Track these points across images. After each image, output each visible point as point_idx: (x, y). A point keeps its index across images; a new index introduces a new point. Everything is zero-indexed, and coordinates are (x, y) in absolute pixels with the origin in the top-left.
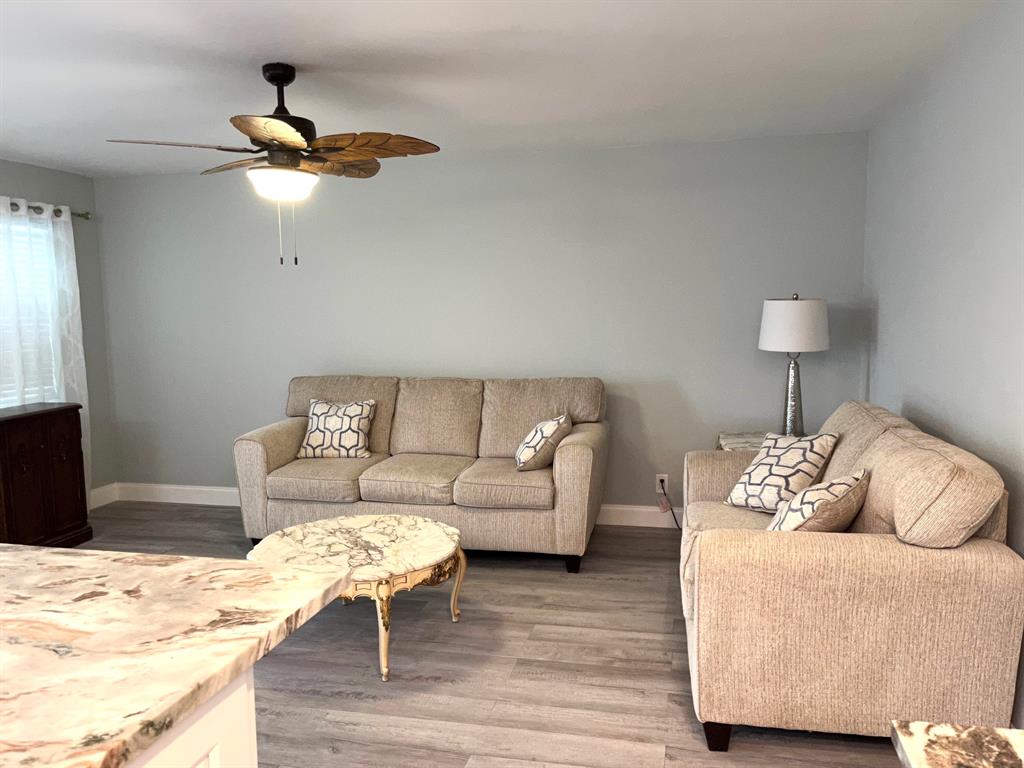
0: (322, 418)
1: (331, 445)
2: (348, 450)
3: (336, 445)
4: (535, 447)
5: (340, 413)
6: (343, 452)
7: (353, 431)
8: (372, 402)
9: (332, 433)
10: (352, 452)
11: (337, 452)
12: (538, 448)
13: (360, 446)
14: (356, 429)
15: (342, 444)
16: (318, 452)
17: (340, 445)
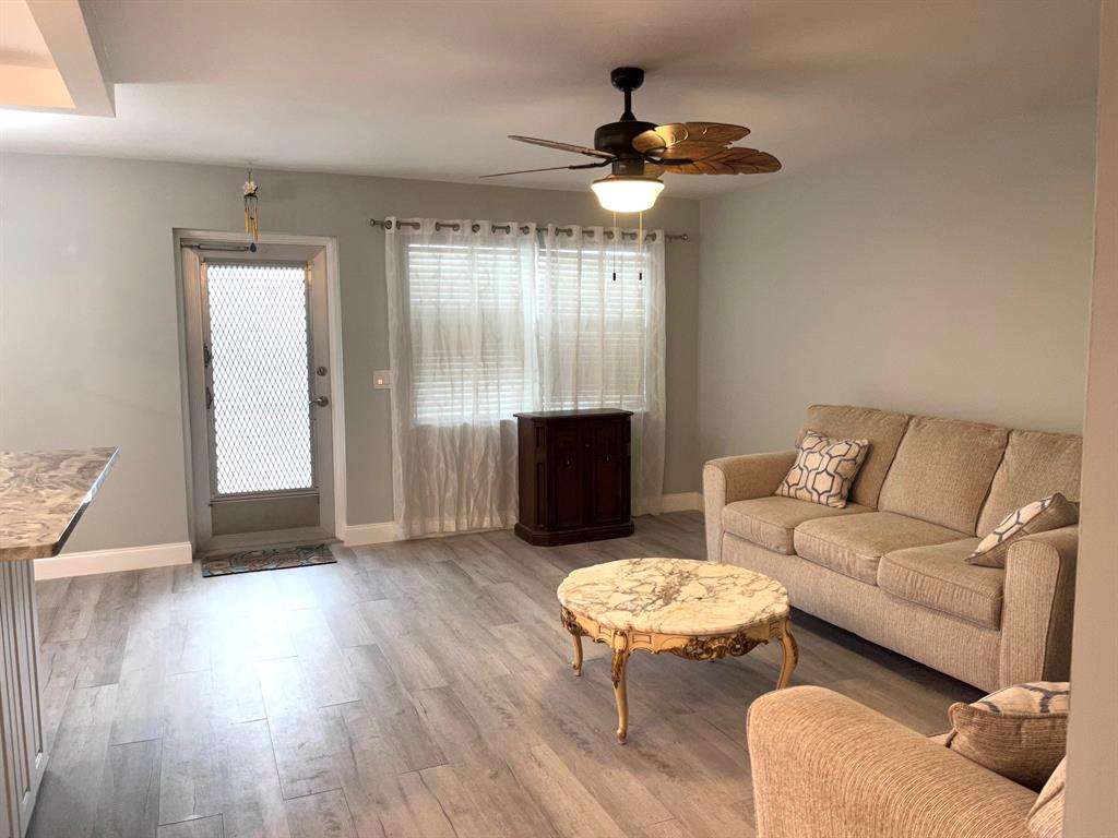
0: (805, 453)
1: (805, 486)
2: (820, 495)
3: (810, 487)
4: (1001, 535)
5: (823, 452)
6: (815, 497)
7: (828, 474)
8: (866, 442)
9: (809, 472)
10: (823, 498)
11: (809, 495)
12: (1005, 537)
13: (833, 492)
14: (832, 472)
15: (816, 487)
16: (792, 490)
17: (813, 489)
